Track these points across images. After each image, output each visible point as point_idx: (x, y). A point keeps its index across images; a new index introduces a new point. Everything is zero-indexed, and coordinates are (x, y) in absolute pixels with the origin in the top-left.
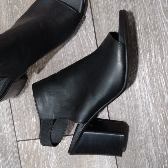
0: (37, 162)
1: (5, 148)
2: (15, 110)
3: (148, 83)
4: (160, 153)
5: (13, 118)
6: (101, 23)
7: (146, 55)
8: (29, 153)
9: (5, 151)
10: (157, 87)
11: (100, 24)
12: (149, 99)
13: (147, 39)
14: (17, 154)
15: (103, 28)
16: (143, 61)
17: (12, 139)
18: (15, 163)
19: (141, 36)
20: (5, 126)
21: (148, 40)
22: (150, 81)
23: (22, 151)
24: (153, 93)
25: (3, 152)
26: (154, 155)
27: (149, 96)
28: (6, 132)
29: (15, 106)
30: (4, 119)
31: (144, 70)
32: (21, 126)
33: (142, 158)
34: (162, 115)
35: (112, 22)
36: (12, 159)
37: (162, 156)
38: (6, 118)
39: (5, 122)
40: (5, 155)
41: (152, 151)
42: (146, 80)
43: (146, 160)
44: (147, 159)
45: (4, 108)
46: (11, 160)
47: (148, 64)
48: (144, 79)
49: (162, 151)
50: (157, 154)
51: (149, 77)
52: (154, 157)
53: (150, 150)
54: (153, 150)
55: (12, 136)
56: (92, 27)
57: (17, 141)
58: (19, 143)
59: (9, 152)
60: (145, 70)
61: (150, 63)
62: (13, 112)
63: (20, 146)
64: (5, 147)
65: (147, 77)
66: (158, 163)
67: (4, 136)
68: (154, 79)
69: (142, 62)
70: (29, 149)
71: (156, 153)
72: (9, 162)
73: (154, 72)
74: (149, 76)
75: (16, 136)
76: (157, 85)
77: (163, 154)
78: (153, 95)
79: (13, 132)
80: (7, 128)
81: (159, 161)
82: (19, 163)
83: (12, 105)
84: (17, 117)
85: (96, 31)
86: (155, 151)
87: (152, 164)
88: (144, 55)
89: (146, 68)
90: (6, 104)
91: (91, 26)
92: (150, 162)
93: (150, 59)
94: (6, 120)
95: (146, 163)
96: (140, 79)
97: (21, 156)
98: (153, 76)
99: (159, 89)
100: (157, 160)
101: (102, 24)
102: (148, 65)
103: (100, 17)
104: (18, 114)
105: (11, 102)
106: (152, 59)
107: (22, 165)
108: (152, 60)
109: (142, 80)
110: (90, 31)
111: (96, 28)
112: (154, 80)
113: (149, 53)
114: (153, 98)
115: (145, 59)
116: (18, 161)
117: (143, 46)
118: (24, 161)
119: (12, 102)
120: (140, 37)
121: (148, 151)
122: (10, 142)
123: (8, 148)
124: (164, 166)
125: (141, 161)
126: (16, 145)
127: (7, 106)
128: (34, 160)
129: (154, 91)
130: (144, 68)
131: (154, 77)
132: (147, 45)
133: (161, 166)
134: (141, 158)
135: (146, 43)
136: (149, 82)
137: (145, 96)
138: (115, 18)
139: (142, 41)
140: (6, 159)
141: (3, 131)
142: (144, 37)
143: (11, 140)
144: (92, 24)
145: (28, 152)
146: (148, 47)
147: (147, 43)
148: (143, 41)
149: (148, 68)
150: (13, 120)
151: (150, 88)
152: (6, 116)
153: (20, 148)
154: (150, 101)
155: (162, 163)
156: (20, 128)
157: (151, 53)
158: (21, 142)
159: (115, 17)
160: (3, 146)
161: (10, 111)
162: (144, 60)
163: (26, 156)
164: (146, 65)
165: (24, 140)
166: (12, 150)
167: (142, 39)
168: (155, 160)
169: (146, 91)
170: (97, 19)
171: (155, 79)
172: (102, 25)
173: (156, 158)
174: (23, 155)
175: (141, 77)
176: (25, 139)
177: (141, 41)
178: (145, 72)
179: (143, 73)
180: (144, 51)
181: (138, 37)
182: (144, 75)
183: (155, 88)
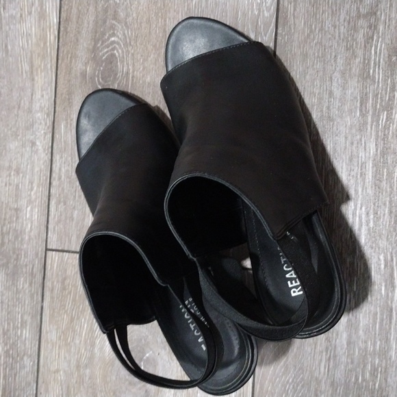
0: (79, 306)
1: (17, 259)
2: (60, 178)
3: (367, 181)
4: (358, 345)
5: (49, 196)
6: (294, 23)
7: (379, 116)
8: (67, 282)
9: (16, 266)
10: (386, 192)
11: (290, 26)
12: (363, 216)
13: (389, 80)
14: (39, 277)
15: (296, 35)
16: (369, 128)
17: (36, 243)
18: (32, 296)
19: (377, 69)
20: (29, 209)
21: (391, 81)
22: (374, 177)
23: (52, 275)
24: (374, 204)
25: (11, 266)
26: (346, 346)
27: (363, 208)
28: (27, 225)
29: (60, 169)
30: (30, 195)
31: (365, 149)
32: (63, 217)
33: (315, 348)
34: (385, 260)
35: (320, 25)
36: (27, 286)
37: (363, 352)
38: (36, 193)
39: (30, 202)
40: (13, 275)
41: (341, 336)
42: (367, 173)
43: (324, 353)
44: (327, 352)
45: (37, 169)
46: (23, 288)
47: (378, 136)
48: (361, 169)
49: (366, 342)
50: (352, 347)
51: (373, 167)
52: (344, 351)
53: (337, 335)
54: (345, 335)
55: (39, 236)
56: (271, 27)
57: (47, 250)
58: (49, 253)
59: (24, 270)
60: (368, 150)
61: (384, 135)
62: (55, 183)
63: (50, 262)
64: (18, 255)
65: (370, 165)
66: (350, 366)
67: (21, 232)
68: (385, 174)
69: (367, 129)
70: (69, 272)
71: (349, 343)
72: (18, 292)
73: (389, 158)
74: (375, 165)
75: (47, 238)
76: (388, 190)
77: (366, 348)
78: (374, 209)
79: (43, 228)
80: (32, 215)
81: (352, 363)
82: (40, 299)
83: (54, 166)
84: (59, 195)
85: (279, 38)
86: (350, 336)
87: (336, 366)
88: (374, 114)
89: (372, 146)
90: (42, 162)
91: (270, 25)
92: (332, 361)
93: (386, 128)
94: (33, 197)
95: (321, 360)
96: (352, 168)
97: (48, 284)
98: (383, 167)
99: (391, 198)
100: (349, 361)
101: (295, 25)
102: (377, 139)
103: (295, 10)
104: (63, 189)
105: (54, 160)
106: (391, 128)
107: (46, 304)
108: (389, 128)
109: (358, 170)
110: (266, 36)
111: (280, 31)
112: (383, 175)
113: (385, 113)
114: (372, 216)
115: (374, 123)
116: (37, 295)
117: (377, 95)
118: (52, 298)
119: (56, 160)
120: (374, 71)
121: (333, 335)
122: (30, 248)
123: (23, 260)
124: (363, 376)
125: (311, 353)
126: (41, 258)
127: (42, 167)
128: (74, 300)
129: (378, 201)
130: (367, 145)
131: (385, 170)
132: (386, 94)
133: (356, 376)
134: (313, 347)
135: (384, 87)
136: (370, 177)
137: (356, 209)
138: (328, 17)
139: (377, 80)
140: (13, 284)
141: (20, 220)
142: (383, 74)
143: (34, 245)
144: (274, 20)
145: (65, 279)
146: (387, 98)
147: (387, 88)
148: (378, 82)
149: (376, 145)
150: (49, 200)
151: (370, 191)
152: (35, 188)
153: (48, 267)
154: (363, 221)
155: (358, 369)
156: (59, 221)
157: (392, 113)
158: (54, 252)
159: (328, 15)
160: (14, 253)
161: (46, 179)
162: (372, 125)
163: (58, 286)
164: (373, 137)
165: (63, 251)
166: (31, 267)
167: (377, 77)
168: (344, 359)
169: (360, 197)
170: (287, 12)
171: (387, 175)
172: (294, 28)
173: (348, 356)
174: (53, 283)
175: (356, 164)
176: (66, 249)
177: (375, 82)
178: (367, 154)
179: (362, 154)
180: (376, 105)
181: (369, 71)
182: (363, 160)
183: (382, 194)
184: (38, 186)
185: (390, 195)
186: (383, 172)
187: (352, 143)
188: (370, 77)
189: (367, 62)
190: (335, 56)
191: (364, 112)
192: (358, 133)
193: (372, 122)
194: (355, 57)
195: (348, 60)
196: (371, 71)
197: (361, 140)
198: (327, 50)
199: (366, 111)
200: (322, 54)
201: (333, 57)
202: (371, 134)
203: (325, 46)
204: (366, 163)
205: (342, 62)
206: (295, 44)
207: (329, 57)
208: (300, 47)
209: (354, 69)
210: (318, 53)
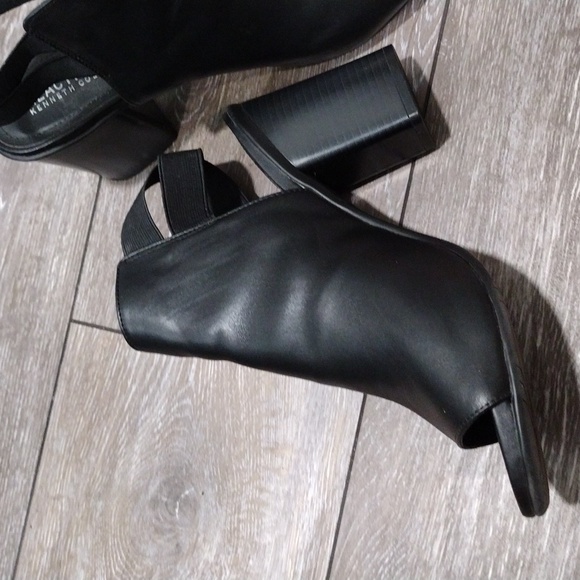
0: (103, 408)
1: (28, 330)
2: (104, 221)
4: (494, 521)
5: (86, 245)
6: (467, 34)
8: (91, 372)
9: (25, 339)
10: (568, 296)
11: (460, 37)
14: (54, 360)
15: (467, 51)
16: (555, 199)
17: (59, 309)
18: (41, 385)
19: (579, 114)
20: (56, 260)
22: (553, 271)
23: (73, 358)
25: (19, 337)
26: (475, 521)
27: (530, 317)
28: (50, 281)
29: (107, 209)
30: (62, 239)
31: (545, 230)
32: (101, 278)
33: (429, 517)
34: (551, 399)
35: (504, 40)
36: (36, 369)
37: (500, 533)
38: (68, 239)
39: (59, 250)
40: (20, 352)
41: (471, 505)
42: (543, 265)
43: (442, 528)
44: (446, 526)
45: (75, 205)
46: (31, 371)
47: (567, 212)
48: (535, 259)
49: (506, 519)
50: (485, 523)
51: (552, 258)
52: (472, 527)
53: (465, 502)
54: (476, 505)
55: (64, 299)
56: (433, 37)
57: (71, 320)
58: (74, 326)
59: (36, 346)
60: (549, 231)
61: (576, 211)
62: (97, 227)
63: (73, 339)
64: (30, 324)
65: (549, 253)
66: (478, 552)
67: (40, 292)
68: (570, 269)
69: (551, 200)
70: (96, 357)
71: (481, 516)
72: (23, 375)
74: (556, 255)
75: (74, 304)
76: (571, 293)
77: (505, 528)
79: (71, 290)
80: (58, 269)
81: (482, 547)
82: (51, 390)
83: (99, 203)
84: (100, 245)
85: (442, 53)
86: (483, 507)
87: (456, 549)
88: (565, 177)
89: (555, 226)
90: (83, 195)
91: (432, 33)
92: (451, 540)
94: (65, 243)
95: (436, 536)
96: (522, 255)
97: (65, 370)
98: (569, 259)
99: (573, 307)
100: (478, 544)
101: (467, 36)
102: (564, 217)
103: (470, 15)
104: (107, 237)
105: (101, 193)
107: (57, 400)
109: (530, 259)
110: (422, 48)
111: (444, 43)
112: (566, 271)
114: (541, 331)
115: (564, 193)
116: (48, 383)
117: (574, 151)
118: (68, 390)
119: (103, 195)
120: (574, 115)
121: (458, 500)
122: (50, 315)
123: (36, 332)
124: (495, 570)
125: (423, 524)
126: (62, 332)
127: (84, 202)
128: (98, 399)
130: (549, 223)
131: (571, 263)
133: (485, 567)
134: (427, 515)
136: (547, 272)
138: (517, 30)
140: (18, 363)
141: (42, 274)
143: (56, 310)
144: (438, 27)
145: (89, 366)
149: (562, 225)
150: (85, 250)
152: (69, 232)
153: (70, 346)
155: (489, 559)
156: (95, 282)
158: (80, 326)
159: (517, 26)
160: (26, 319)
161: (86, 221)
162: (559, 195)
163: (78, 375)
164: (559, 212)
165: (93, 326)
166: (46, 342)
168: (470, 540)
170: (458, 17)
171: (572, 271)
172: (465, 42)
173: (477, 536)
174: (72, 370)
175: (528, 249)
176: (97, 323)
177: (572, 131)
178: (547, 237)
179: (539, 236)
180: (570, 166)
181: (566, 115)
182: (540, 245)
183: (561, 299)
184: (74, 230)
185: (573, 302)
186: (567, 267)
187: (526, 219)
188: (566, 125)
189: (565, 100)
190: (519, 88)
191: (551, 174)
192: (537, 204)
193: (561, 190)
194: (549, 92)
195: (537, 95)
196: (570, 115)
197: (540, 215)
198: (508, 78)
199: (553, 173)
200: (501, 82)
201: (516, 88)
202: (557, 207)
203: (506, 71)
204: (543, 250)
205: (528, 97)
206: (464, 64)
207: (510, 88)
208: (469, 70)
209: (544, 110)
210: (495, 80)
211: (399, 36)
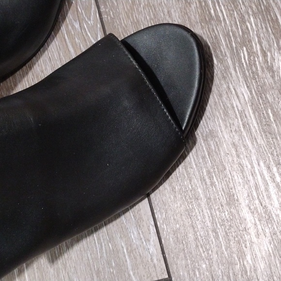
3: (254, 130)
7: (238, 54)
12: (265, 172)
13: (235, 13)
15: (121, 7)
16: (233, 72)
19: (217, 7)
21: (237, 13)
22: (260, 123)
24: (272, 154)
27: (262, 164)
31: (238, 97)
42: (250, 121)
47: (246, 77)
48: (242, 120)
51: (254, 113)
56: (93, 9)
60: (240, 96)
61: (253, 73)
65: (249, 111)
68: (271, 115)
69: (231, 74)
73: (268, 96)
74: (255, 110)
78: (274, 160)
85: (104, 16)
89: (243, 90)
91: (91, 7)
93: (252, 64)
96: (231, 122)
98: (266, 108)
102: (246, 81)
106: (257, 63)
108: (255, 64)
109: (238, 122)
110: (90, 20)
111: (102, 9)
112: (269, 117)
113: (245, 49)
114: (275, 169)
115: (237, 64)
117: (228, 33)
120: (215, 10)
129: (275, 148)
130: (238, 91)
131: (270, 110)
132: (237, 29)
135: (232, 23)
136: (256, 125)
137: (253, 167)
139: (222, 19)
142: (225, 10)
146: (241, 33)
147: (236, 23)
148: (224, 19)
149: (248, 87)
151: (260, 141)
154: (267, 178)
157: (252, 46)
162: (235, 68)
164: (241, 79)
167: (220, 15)
169: (253, 151)
171: (273, 115)
175: (233, 116)
178: (242, 101)
179: (235, 102)
180: (231, 45)
181: (210, 13)
182: (240, 109)
183: (277, 139)
186: (268, 114)
187: (221, 96)
188: (213, 19)
189: (203, 4)
190: (168, 12)
191: (221, 57)
192: (223, 82)
193: (234, 64)
194: (189, 4)
195: (183, 10)
196: (212, 12)
197: (229, 88)
198: (157, 9)
199: (222, 55)
200: (154, 15)
201: (166, 13)
202: (238, 77)
203: (153, 5)
204: (244, 110)
205: (177, 15)
206: (123, 15)
207: (162, 15)
208: (128, 17)
209: (193, 17)
210: (149, 15)
211: (70, 20)
